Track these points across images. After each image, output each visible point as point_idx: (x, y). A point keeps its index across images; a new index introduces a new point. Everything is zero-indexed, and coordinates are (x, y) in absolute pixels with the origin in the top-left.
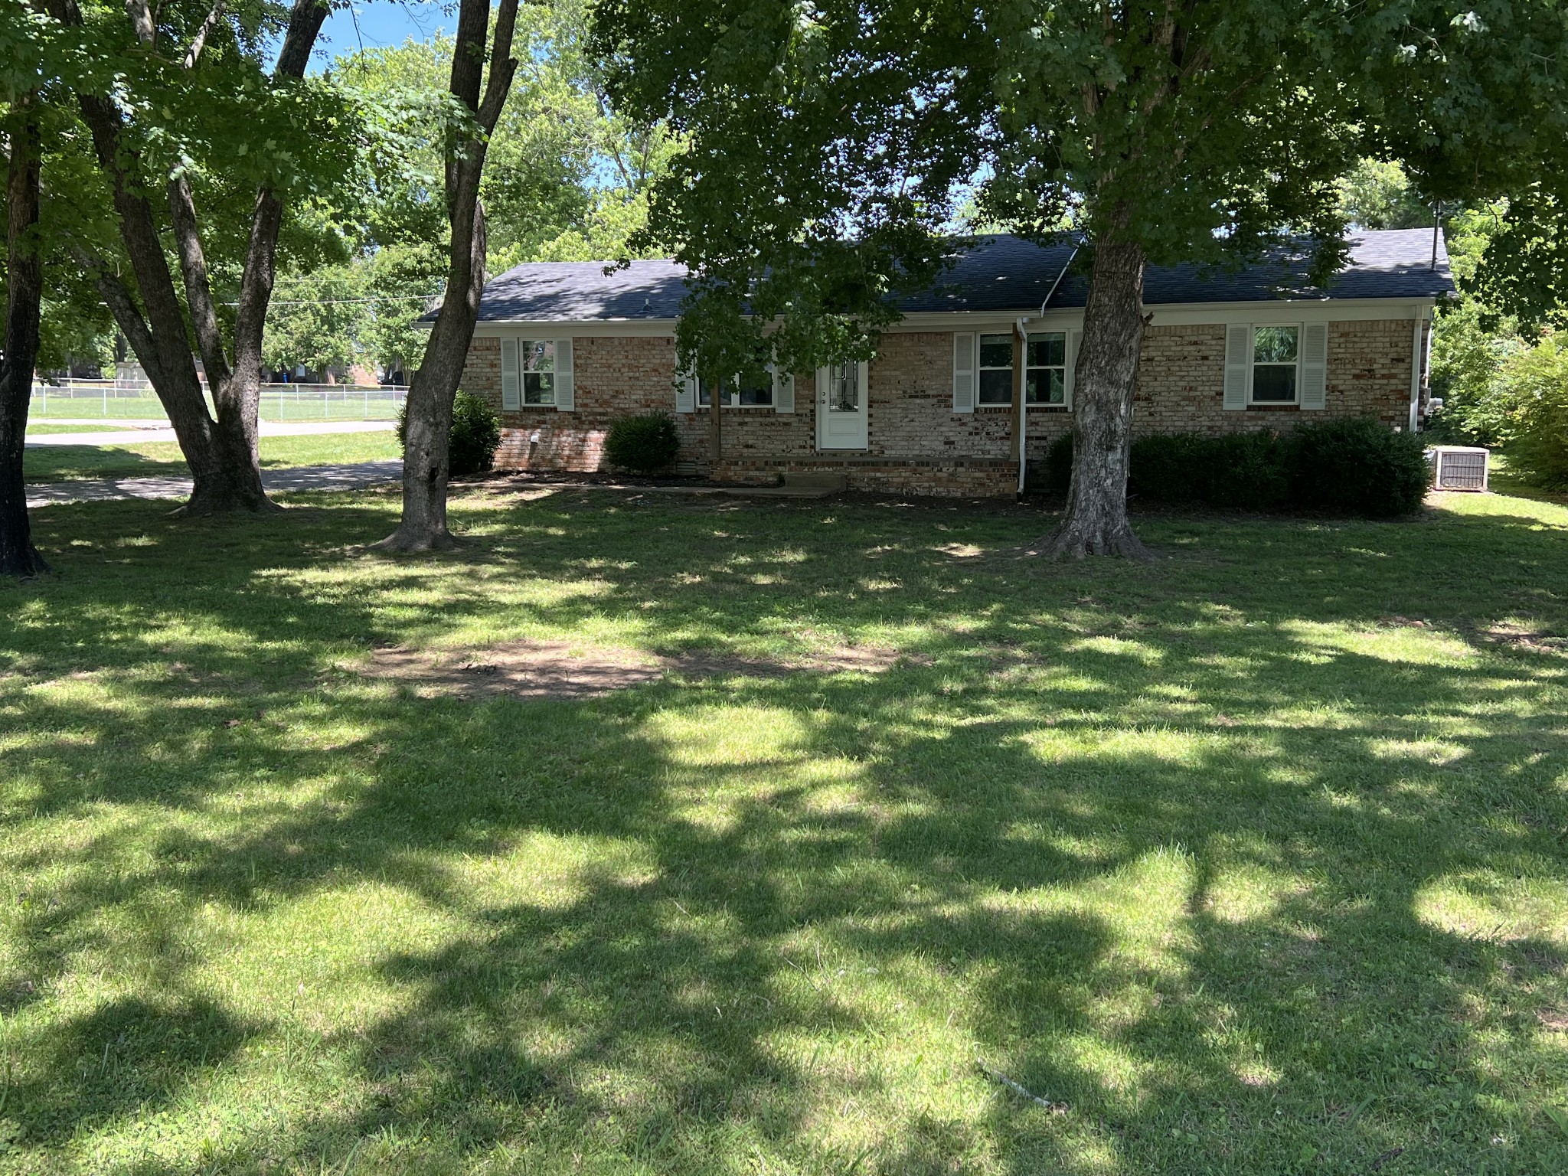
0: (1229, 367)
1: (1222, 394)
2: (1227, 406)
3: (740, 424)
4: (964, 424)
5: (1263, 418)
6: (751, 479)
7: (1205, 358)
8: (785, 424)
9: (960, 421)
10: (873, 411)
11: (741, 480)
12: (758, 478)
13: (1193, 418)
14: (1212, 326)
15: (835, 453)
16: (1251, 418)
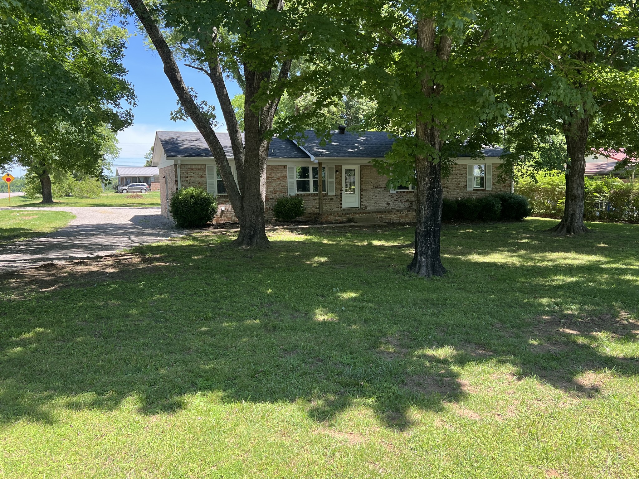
0: (468, 177)
1: (466, 186)
2: (468, 189)
3: (314, 199)
4: (393, 197)
5: (476, 193)
6: (337, 220)
7: (462, 174)
8: (331, 199)
9: (392, 196)
10: (362, 193)
11: (333, 221)
12: (339, 219)
13: (459, 193)
14: (464, 164)
15: (349, 209)
16: (474, 193)
